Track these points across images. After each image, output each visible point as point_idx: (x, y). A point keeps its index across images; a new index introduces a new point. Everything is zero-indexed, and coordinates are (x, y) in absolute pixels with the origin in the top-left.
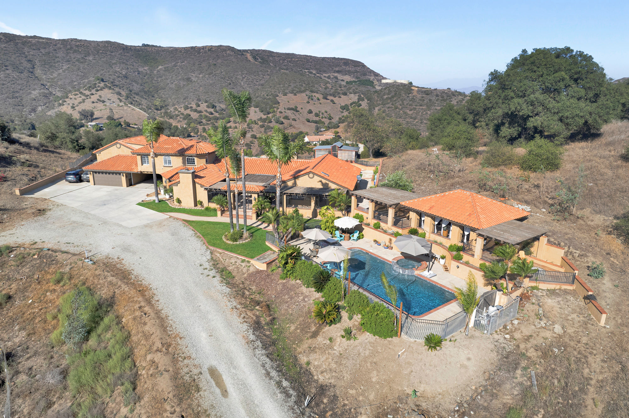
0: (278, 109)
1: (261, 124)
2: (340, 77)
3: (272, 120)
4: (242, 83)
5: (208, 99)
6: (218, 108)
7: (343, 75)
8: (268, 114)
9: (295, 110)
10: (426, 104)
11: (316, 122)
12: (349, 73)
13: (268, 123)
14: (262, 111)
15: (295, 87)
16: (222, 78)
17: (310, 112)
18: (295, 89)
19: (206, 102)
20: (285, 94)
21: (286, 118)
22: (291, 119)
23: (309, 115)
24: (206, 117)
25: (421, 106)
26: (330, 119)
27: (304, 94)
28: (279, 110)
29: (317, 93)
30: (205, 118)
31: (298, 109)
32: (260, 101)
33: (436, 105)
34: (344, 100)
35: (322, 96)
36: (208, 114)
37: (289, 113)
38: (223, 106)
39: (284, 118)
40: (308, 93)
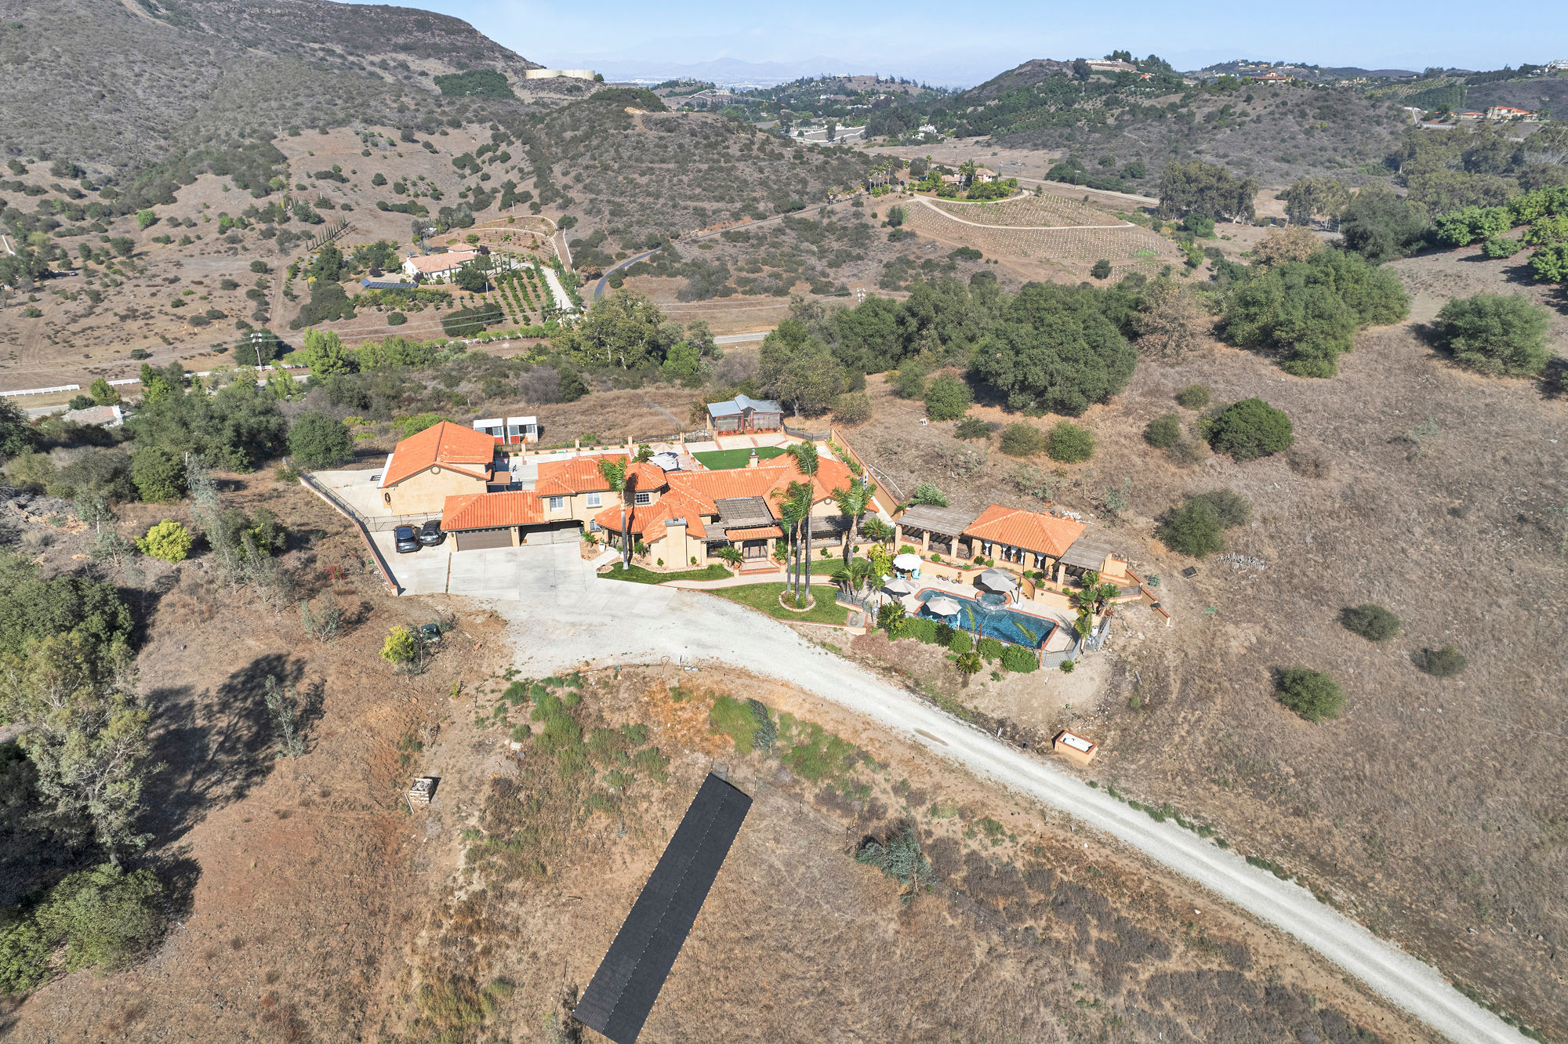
0: (289, 176)
1: (263, 226)
2: (415, 63)
3: (290, 214)
4: (140, 93)
5: (48, 148)
6: (92, 177)
7: (421, 57)
8: (267, 194)
9: (335, 175)
10: (674, 156)
11: (403, 209)
12: (435, 51)
13: (280, 223)
14: (246, 187)
15: (317, 109)
16: (68, 76)
17: (380, 181)
18: (316, 113)
19: (45, 157)
20: (295, 132)
21: (325, 203)
22: (338, 207)
23: (378, 188)
24: (65, 207)
25: (663, 161)
26: (438, 199)
27: (347, 131)
28: (293, 181)
29: (383, 124)
30: (63, 211)
31: (344, 174)
32: (226, 153)
33: (697, 158)
34: (457, 142)
35: (399, 133)
36: (67, 199)
37: (326, 188)
38: (108, 170)
39: (318, 205)
40: (358, 125)
